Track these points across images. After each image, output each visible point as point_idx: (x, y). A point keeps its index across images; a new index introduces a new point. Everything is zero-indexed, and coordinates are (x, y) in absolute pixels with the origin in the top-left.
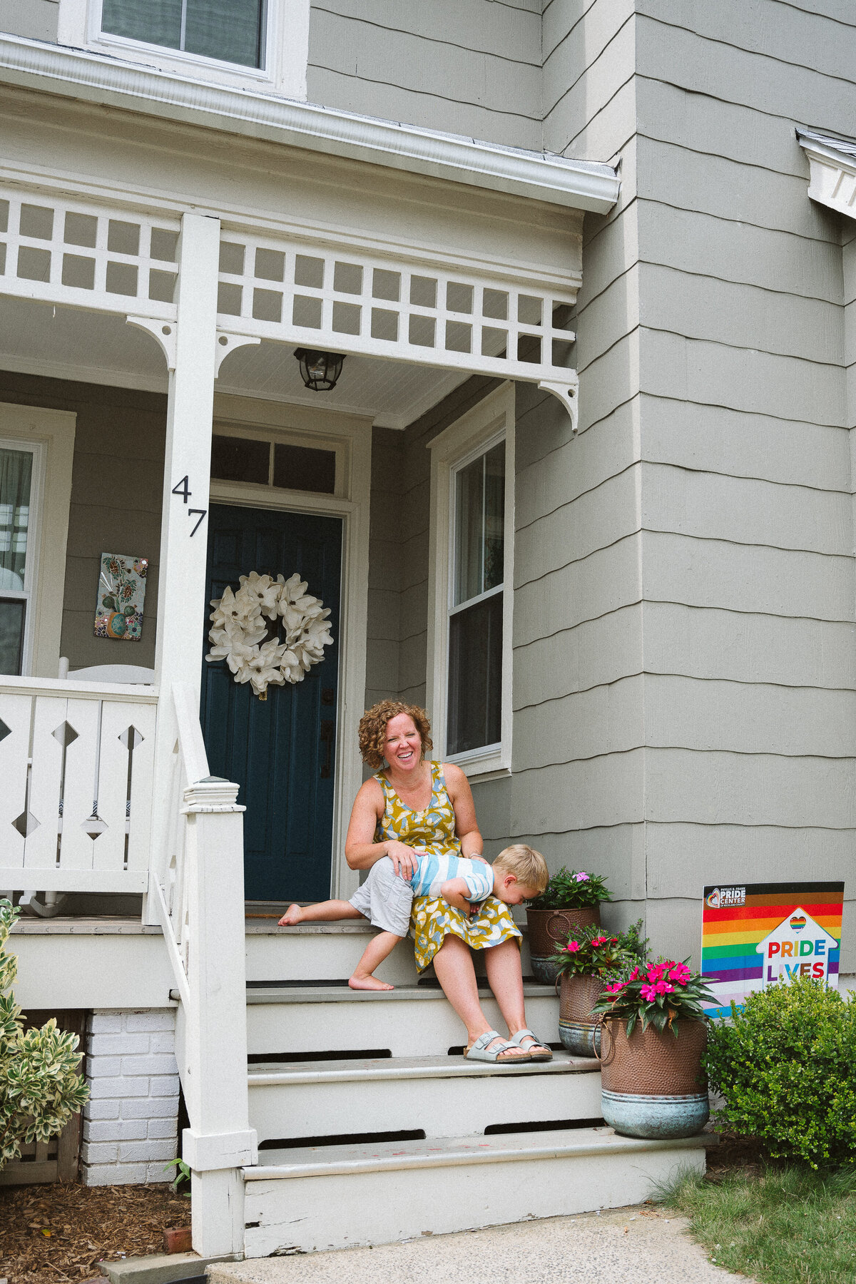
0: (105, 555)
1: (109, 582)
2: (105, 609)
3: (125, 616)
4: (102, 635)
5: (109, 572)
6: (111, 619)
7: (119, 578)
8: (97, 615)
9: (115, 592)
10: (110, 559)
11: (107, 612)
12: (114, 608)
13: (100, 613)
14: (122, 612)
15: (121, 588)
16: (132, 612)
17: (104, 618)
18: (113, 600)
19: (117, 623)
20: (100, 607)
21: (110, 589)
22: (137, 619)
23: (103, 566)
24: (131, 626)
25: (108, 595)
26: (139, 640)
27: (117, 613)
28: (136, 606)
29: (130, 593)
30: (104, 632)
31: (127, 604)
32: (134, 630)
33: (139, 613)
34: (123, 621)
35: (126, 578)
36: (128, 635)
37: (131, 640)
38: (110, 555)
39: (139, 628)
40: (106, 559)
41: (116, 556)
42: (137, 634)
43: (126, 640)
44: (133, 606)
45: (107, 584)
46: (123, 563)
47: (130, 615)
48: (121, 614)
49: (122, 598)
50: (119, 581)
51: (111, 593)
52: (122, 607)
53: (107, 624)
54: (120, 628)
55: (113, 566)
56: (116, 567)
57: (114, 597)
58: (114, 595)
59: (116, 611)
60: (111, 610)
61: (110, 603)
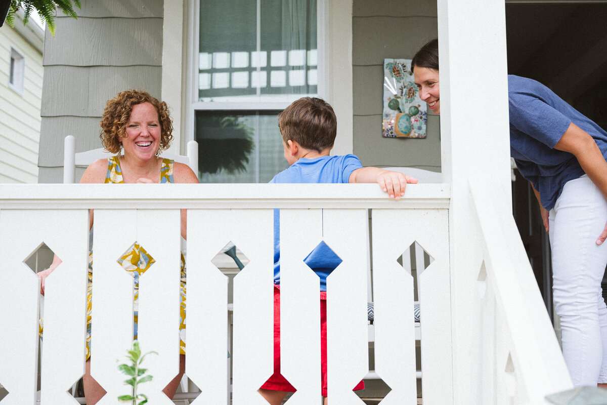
0: (387, 61)
1: (393, 86)
2: (392, 111)
3: (410, 116)
4: (391, 136)
5: (392, 76)
6: (397, 119)
7: (402, 81)
8: (384, 117)
9: (399, 95)
10: (392, 64)
11: (394, 113)
12: (399, 109)
13: (387, 116)
14: (407, 112)
15: (405, 90)
16: (416, 111)
17: (391, 120)
18: (397, 102)
19: (403, 124)
20: (387, 110)
21: (395, 93)
22: (421, 118)
23: (387, 71)
24: (416, 125)
25: (393, 97)
26: (425, 138)
27: (402, 114)
28: (419, 106)
29: (413, 94)
30: (392, 133)
31: (411, 105)
32: (420, 128)
33: (423, 111)
34: (409, 120)
35: (408, 80)
36: (414, 133)
37: (418, 138)
38: (392, 61)
39: (424, 127)
40: (388, 64)
41: (398, 61)
42: (423, 132)
43: (412, 138)
44: (417, 105)
45: (391, 87)
46: (405, 66)
47: (415, 114)
48: (406, 115)
49: (406, 99)
50: (402, 84)
51: (396, 95)
52: (406, 108)
53: (394, 125)
54: (406, 127)
55: (396, 71)
56: (398, 71)
57: (399, 100)
58: (399, 98)
59: (401, 112)
60: (396, 112)
61: (395, 105)
